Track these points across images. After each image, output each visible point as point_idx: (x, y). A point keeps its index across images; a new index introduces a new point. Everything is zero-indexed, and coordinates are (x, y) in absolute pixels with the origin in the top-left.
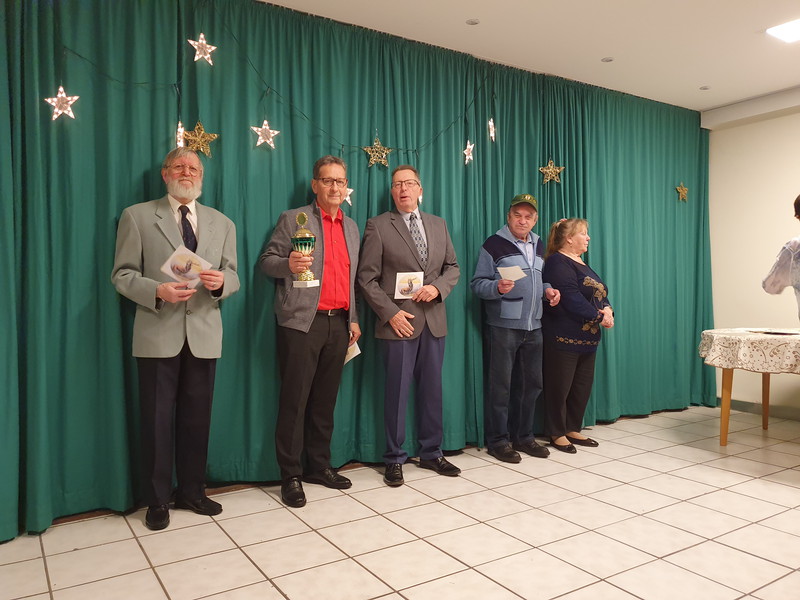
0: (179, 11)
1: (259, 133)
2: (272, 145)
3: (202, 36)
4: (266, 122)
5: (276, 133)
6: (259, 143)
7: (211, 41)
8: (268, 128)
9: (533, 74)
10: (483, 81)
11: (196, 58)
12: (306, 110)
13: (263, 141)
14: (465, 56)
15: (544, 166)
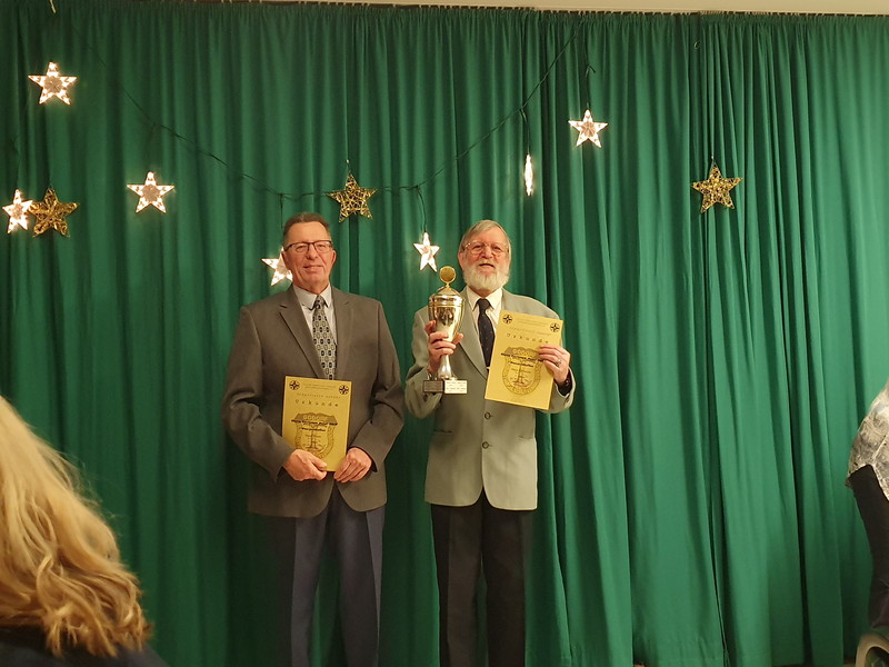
0: (20, 37)
1: (140, 193)
2: (162, 208)
3: (52, 66)
4: (150, 175)
5: (168, 188)
6: (140, 208)
7: (65, 71)
8: (154, 183)
9: (677, 16)
10: (560, 48)
11: (43, 99)
12: (219, 148)
13: (146, 204)
14: (518, 12)
15: (702, 180)
